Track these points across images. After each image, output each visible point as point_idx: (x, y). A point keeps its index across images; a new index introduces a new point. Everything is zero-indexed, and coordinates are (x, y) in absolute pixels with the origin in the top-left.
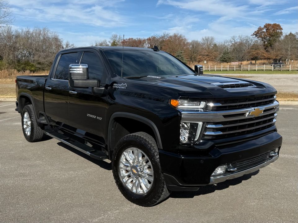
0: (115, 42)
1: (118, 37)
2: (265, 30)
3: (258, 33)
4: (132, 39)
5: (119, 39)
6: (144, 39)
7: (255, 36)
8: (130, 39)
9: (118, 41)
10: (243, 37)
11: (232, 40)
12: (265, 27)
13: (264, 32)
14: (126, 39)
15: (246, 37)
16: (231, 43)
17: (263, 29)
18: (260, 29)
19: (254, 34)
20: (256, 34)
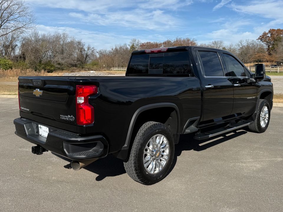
0: (133, 45)
1: (137, 41)
2: (269, 35)
3: (263, 38)
4: (150, 43)
5: (138, 43)
6: (160, 43)
7: (260, 40)
8: (147, 43)
9: (137, 45)
10: (249, 41)
11: (240, 44)
12: (269, 32)
13: (268, 37)
14: (145, 43)
15: (252, 41)
16: (239, 46)
17: (268, 34)
18: (265, 34)
19: (259, 38)
20: (261, 39)
